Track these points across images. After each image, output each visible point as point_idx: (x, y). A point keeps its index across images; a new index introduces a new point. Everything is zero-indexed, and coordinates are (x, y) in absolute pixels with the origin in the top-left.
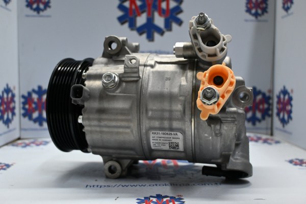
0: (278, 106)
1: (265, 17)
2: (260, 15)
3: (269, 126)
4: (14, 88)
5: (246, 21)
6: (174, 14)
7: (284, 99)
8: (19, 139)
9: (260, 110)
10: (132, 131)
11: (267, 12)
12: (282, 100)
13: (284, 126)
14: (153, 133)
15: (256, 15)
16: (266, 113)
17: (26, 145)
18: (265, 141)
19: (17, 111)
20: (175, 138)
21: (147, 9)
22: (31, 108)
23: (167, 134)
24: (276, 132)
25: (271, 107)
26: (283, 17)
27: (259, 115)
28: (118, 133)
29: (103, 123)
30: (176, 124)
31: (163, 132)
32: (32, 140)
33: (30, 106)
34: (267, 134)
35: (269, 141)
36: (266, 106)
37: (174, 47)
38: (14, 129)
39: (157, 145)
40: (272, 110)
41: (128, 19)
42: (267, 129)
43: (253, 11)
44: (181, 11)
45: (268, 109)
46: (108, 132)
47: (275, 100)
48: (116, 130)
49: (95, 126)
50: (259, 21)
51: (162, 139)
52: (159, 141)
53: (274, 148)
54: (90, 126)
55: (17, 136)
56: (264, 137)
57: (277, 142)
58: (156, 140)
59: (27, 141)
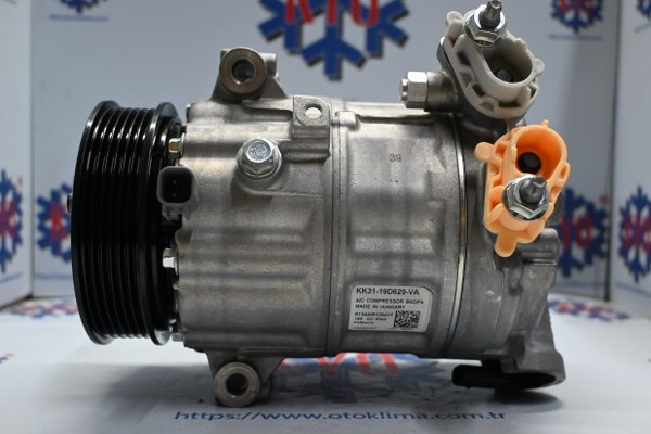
0: (624, 234)
1: (597, 28)
2: (584, 25)
3: (602, 278)
4: (20, 181)
5: (553, 37)
6: (388, 19)
7: (639, 217)
8: (29, 297)
9: (581, 243)
10: (308, 287)
11: (600, 18)
12: (633, 220)
13: (637, 280)
14: (358, 290)
15: (576, 24)
16: (596, 249)
17: (45, 312)
18: (595, 313)
19: (25, 233)
20: (412, 302)
21: (326, 7)
22: (58, 228)
23: (394, 291)
24: (616, 292)
25: (606, 236)
26: (638, 30)
27: (578, 253)
28: (269, 292)
29: (233, 268)
30: (419, 269)
31: (383, 287)
32: (58, 302)
33: (56, 222)
34: (595, 297)
35: (604, 314)
36: (595, 233)
37: (405, 82)
38: (18, 275)
39: (365, 320)
40: (609, 242)
41: (282, 29)
42: (596, 285)
43: (570, 16)
44: (404, 13)
45: (600, 240)
46: (242, 290)
47: (617, 219)
48: (265, 284)
49: (210, 275)
50: (584, 38)
51: (381, 303)
52: (372, 310)
53: (615, 329)
54: (197, 275)
55: (25, 291)
56: (591, 303)
57: (623, 317)
58: (365, 308)
59: (46, 304)
